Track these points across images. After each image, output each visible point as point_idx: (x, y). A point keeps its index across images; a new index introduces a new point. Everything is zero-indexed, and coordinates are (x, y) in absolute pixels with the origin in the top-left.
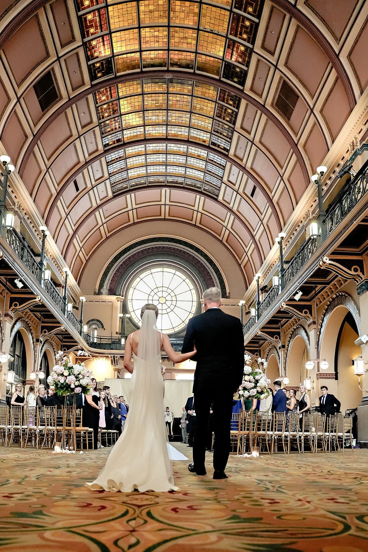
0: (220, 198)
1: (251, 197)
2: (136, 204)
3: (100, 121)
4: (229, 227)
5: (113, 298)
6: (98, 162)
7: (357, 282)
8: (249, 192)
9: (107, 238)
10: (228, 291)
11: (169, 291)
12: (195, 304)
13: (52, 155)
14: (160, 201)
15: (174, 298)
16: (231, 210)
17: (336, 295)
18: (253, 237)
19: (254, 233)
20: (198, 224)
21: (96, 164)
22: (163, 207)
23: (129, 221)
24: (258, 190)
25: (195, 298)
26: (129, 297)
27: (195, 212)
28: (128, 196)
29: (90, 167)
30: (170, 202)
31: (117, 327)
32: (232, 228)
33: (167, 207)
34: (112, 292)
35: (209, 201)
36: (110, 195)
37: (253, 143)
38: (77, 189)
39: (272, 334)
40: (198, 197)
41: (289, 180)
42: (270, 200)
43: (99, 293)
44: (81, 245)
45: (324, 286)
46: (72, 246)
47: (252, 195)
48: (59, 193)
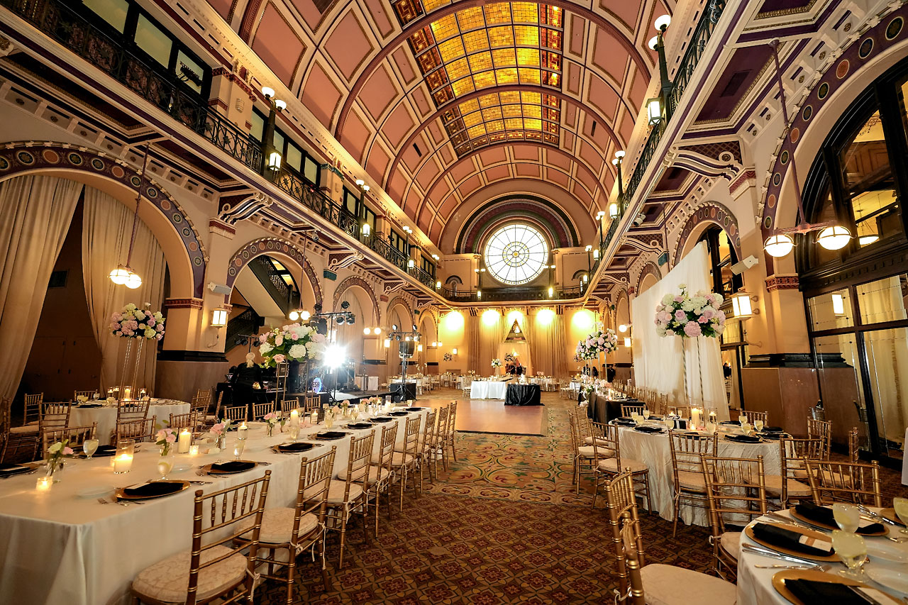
0: (561, 147)
1: (591, 137)
2: (484, 167)
3: (425, 76)
4: (574, 177)
5: (470, 256)
6: (434, 122)
7: (730, 179)
8: (589, 131)
9: (463, 203)
10: (579, 239)
11: (522, 245)
12: (547, 255)
13: (380, 117)
14: (506, 160)
15: (526, 252)
16: (573, 158)
17: (694, 210)
18: (598, 181)
19: (598, 178)
20: (545, 179)
21: (432, 125)
22: (510, 165)
23: (481, 185)
24: (598, 124)
25: (546, 249)
26: (486, 253)
27: (541, 166)
28: (473, 157)
29: (426, 128)
30: (515, 159)
31: (476, 283)
32: (576, 177)
33: (514, 165)
34: (468, 250)
35: (551, 152)
36: (456, 159)
37: (585, 67)
38: (420, 155)
39: (618, 276)
40: (540, 148)
41: (629, 99)
42: (611, 131)
43: (458, 251)
44: (437, 210)
45: (677, 201)
46: (425, 210)
47: (592, 135)
48: (398, 157)
